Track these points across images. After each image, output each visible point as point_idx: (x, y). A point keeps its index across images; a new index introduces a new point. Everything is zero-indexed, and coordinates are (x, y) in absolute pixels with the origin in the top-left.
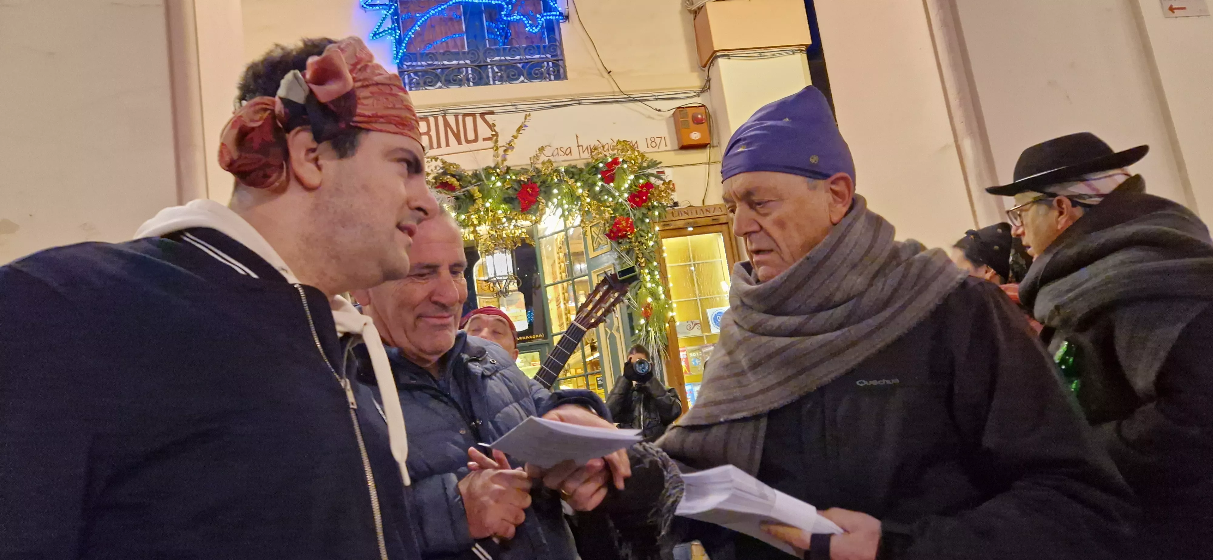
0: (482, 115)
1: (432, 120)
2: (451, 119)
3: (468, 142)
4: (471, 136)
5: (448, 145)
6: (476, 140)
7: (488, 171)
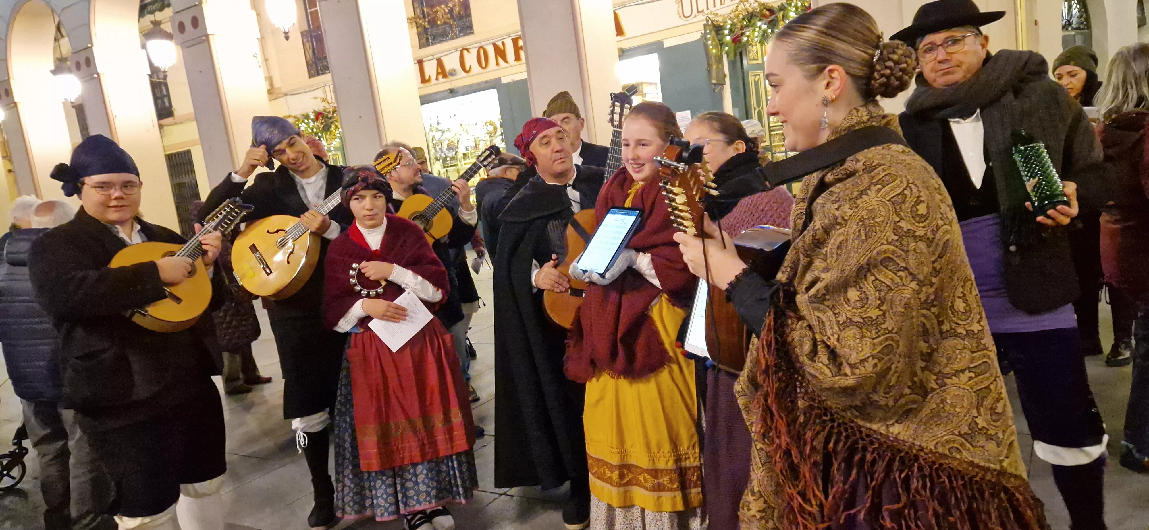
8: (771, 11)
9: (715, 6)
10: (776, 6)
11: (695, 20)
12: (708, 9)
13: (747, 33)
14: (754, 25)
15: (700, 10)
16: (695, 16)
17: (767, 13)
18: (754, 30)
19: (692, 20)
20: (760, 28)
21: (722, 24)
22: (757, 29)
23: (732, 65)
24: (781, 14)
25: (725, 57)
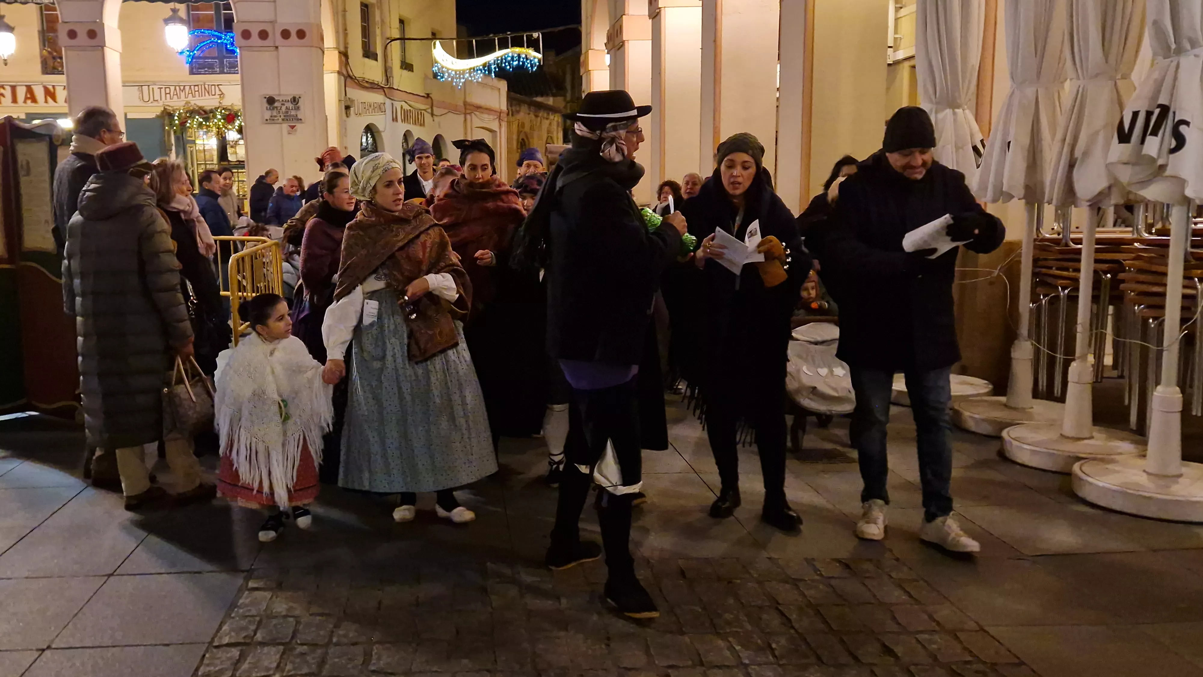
0: (218, 85)
1: (200, 86)
2: (207, 86)
3: (213, 95)
4: (213, 93)
5: (205, 96)
6: (215, 95)
7: (217, 109)
8: (205, 112)
9: (166, 99)
10: (208, 108)
11: (151, 105)
12: (161, 100)
13: (189, 121)
14: (195, 118)
15: (155, 99)
16: (152, 103)
17: (203, 113)
18: (194, 120)
19: (149, 104)
20: (197, 119)
21: (172, 112)
22: (195, 120)
23: (177, 139)
24: (211, 114)
25: (172, 133)
